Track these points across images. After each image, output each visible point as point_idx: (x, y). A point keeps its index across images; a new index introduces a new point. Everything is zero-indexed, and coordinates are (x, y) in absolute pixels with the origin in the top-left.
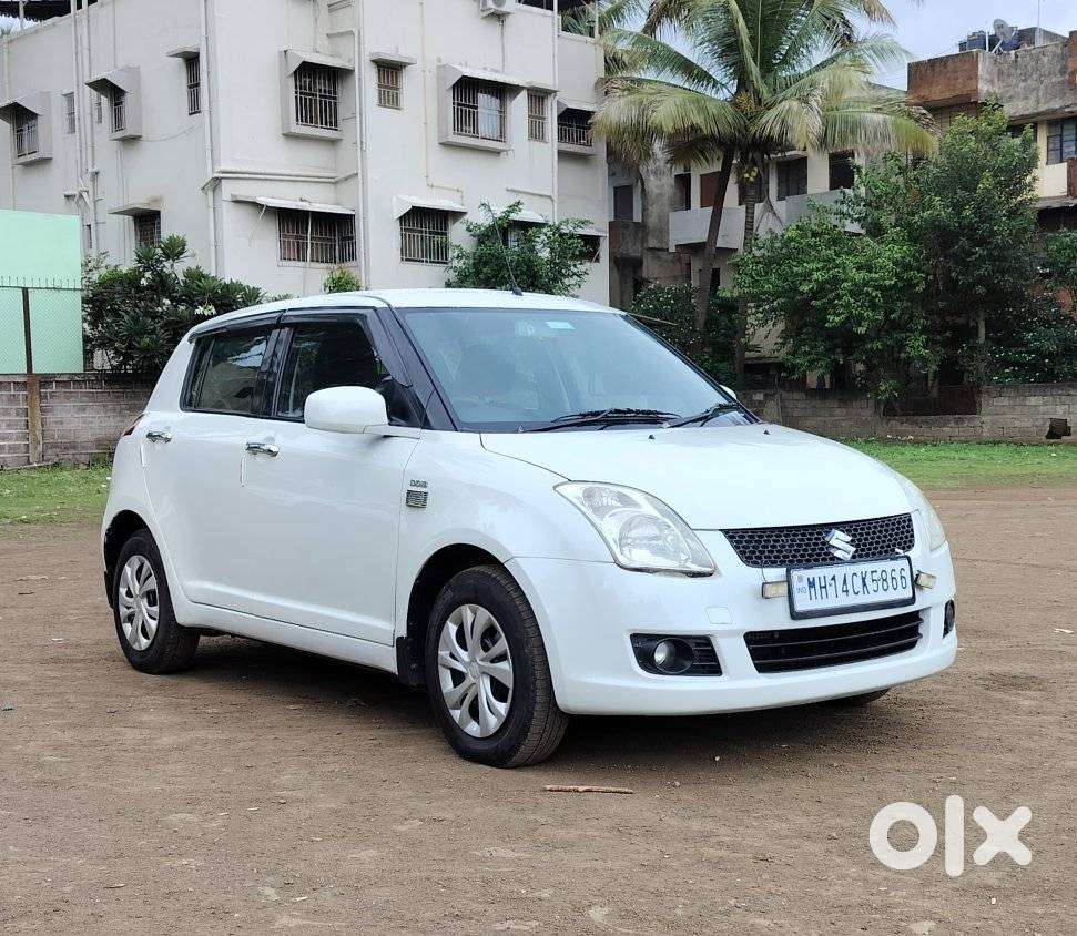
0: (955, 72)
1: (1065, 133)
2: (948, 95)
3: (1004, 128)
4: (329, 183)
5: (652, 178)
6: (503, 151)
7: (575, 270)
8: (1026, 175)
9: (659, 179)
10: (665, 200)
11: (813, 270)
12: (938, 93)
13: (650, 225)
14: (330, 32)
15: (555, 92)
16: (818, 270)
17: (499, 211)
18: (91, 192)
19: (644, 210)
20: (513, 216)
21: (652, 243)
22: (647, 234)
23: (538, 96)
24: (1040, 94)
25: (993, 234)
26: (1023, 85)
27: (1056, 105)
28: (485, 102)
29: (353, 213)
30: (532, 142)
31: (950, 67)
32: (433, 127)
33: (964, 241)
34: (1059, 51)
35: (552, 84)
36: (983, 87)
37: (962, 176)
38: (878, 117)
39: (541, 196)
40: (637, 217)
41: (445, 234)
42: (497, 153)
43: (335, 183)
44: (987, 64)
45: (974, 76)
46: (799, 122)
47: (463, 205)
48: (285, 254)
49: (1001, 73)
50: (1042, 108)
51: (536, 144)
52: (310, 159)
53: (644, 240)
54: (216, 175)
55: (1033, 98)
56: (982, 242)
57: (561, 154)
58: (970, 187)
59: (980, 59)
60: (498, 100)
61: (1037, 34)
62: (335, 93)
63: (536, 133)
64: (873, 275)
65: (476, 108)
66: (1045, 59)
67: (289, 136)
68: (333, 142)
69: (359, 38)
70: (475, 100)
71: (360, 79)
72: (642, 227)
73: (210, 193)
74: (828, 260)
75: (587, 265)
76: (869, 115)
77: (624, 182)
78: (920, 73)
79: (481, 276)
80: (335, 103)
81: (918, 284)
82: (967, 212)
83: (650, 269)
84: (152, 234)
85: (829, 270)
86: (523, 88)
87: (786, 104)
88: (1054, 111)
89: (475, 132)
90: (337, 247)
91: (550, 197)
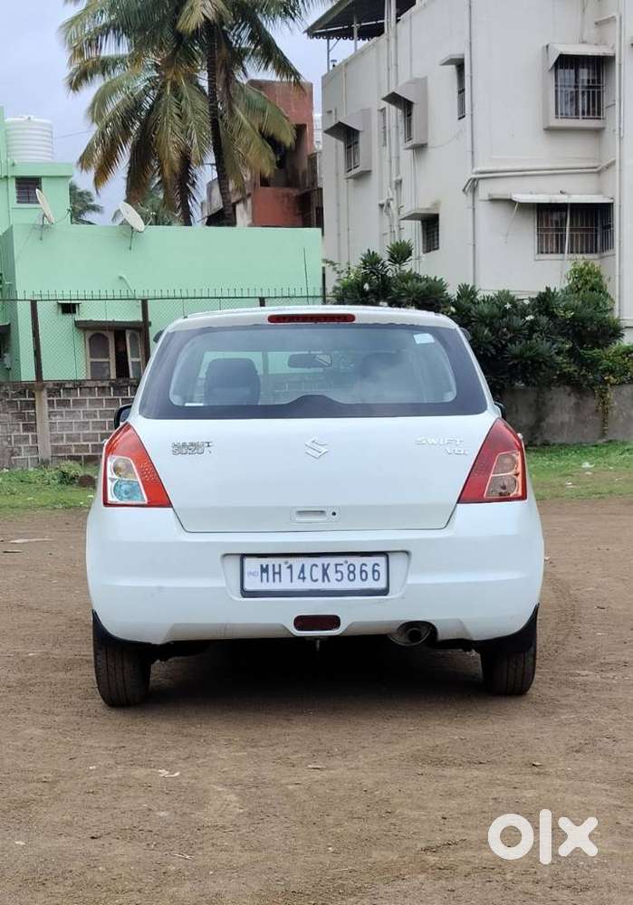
4: (593, 173)
14: (597, 20)
18: (395, 200)
29: (611, 201)
43: (599, 173)
48: (542, 247)
52: (575, 152)
54: (474, 176)
62: (599, 82)
67: (550, 130)
68: (598, 132)
69: (621, 23)
71: (620, 65)
73: (470, 194)
80: (599, 92)
84: (433, 236)
90: (599, 236)
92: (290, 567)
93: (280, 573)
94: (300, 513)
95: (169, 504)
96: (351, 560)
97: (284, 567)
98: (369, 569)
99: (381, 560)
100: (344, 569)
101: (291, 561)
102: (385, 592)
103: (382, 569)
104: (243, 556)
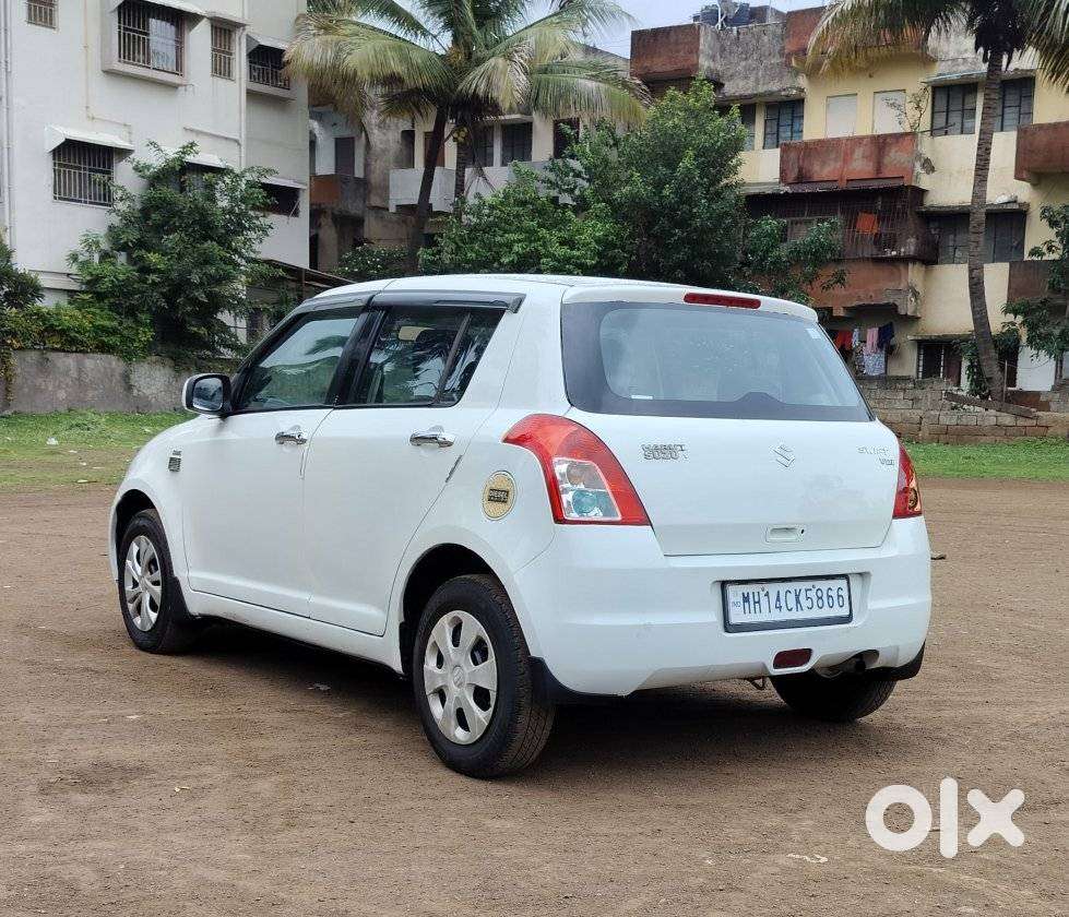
0: (677, 43)
1: (782, 117)
2: (669, 68)
3: (711, 105)
5: (376, 131)
6: (181, 85)
7: (257, 223)
8: (733, 157)
9: (384, 134)
10: (391, 156)
11: (514, 241)
12: (660, 65)
13: (373, 181)
15: (244, 25)
16: (520, 241)
17: (171, 151)
19: (367, 166)
20: (190, 158)
21: (375, 201)
22: (370, 192)
23: (224, 29)
24: (760, 73)
25: (693, 216)
26: (743, 63)
27: (774, 87)
28: (159, 30)
30: (216, 79)
31: (673, 38)
32: (95, 51)
33: (664, 221)
34: (779, 31)
35: (240, 15)
36: (704, 63)
37: (665, 152)
38: (592, 85)
39: (226, 138)
40: (359, 173)
41: (109, 173)
42: (175, 87)
44: (709, 38)
45: (695, 50)
46: (506, 81)
47: (131, 142)
49: (723, 49)
50: (761, 89)
51: (221, 82)
53: (365, 198)
55: (752, 79)
56: (683, 224)
57: (251, 94)
58: (672, 165)
59: (702, 33)
60: (173, 28)
61: (769, 12)
63: (222, 68)
64: (575, 253)
65: (147, 34)
66: (766, 38)
70: (146, 25)
72: (364, 184)
74: (531, 232)
75: (274, 219)
76: (582, 81)
77: (346, 133)
78: (644, 41)
79: (150, 223)
81: (620, 264)
82: (666, 192)
83: (372, 228)
85: (531, 242)
86: (203, 17)
87: (492, 61)
88: (771, 93)
89: (147, 63)
91: (236, 141)
92: (767, 595)
93: (759, 602)
94: (774, 530)
95: (647, 522)
96: (819, 584)
97: (762, 594)
98: (834, 594)
99: (842, 583)
100: (812, 594)
101: (768, 587)
102: (848, 619)
103: (844, 593)
104: (724, 584)
